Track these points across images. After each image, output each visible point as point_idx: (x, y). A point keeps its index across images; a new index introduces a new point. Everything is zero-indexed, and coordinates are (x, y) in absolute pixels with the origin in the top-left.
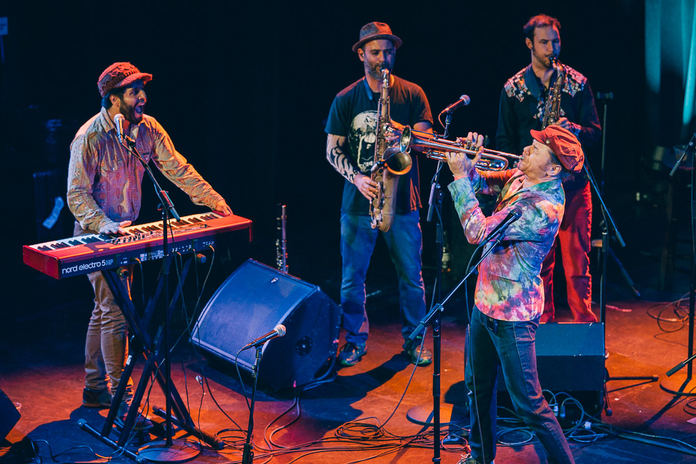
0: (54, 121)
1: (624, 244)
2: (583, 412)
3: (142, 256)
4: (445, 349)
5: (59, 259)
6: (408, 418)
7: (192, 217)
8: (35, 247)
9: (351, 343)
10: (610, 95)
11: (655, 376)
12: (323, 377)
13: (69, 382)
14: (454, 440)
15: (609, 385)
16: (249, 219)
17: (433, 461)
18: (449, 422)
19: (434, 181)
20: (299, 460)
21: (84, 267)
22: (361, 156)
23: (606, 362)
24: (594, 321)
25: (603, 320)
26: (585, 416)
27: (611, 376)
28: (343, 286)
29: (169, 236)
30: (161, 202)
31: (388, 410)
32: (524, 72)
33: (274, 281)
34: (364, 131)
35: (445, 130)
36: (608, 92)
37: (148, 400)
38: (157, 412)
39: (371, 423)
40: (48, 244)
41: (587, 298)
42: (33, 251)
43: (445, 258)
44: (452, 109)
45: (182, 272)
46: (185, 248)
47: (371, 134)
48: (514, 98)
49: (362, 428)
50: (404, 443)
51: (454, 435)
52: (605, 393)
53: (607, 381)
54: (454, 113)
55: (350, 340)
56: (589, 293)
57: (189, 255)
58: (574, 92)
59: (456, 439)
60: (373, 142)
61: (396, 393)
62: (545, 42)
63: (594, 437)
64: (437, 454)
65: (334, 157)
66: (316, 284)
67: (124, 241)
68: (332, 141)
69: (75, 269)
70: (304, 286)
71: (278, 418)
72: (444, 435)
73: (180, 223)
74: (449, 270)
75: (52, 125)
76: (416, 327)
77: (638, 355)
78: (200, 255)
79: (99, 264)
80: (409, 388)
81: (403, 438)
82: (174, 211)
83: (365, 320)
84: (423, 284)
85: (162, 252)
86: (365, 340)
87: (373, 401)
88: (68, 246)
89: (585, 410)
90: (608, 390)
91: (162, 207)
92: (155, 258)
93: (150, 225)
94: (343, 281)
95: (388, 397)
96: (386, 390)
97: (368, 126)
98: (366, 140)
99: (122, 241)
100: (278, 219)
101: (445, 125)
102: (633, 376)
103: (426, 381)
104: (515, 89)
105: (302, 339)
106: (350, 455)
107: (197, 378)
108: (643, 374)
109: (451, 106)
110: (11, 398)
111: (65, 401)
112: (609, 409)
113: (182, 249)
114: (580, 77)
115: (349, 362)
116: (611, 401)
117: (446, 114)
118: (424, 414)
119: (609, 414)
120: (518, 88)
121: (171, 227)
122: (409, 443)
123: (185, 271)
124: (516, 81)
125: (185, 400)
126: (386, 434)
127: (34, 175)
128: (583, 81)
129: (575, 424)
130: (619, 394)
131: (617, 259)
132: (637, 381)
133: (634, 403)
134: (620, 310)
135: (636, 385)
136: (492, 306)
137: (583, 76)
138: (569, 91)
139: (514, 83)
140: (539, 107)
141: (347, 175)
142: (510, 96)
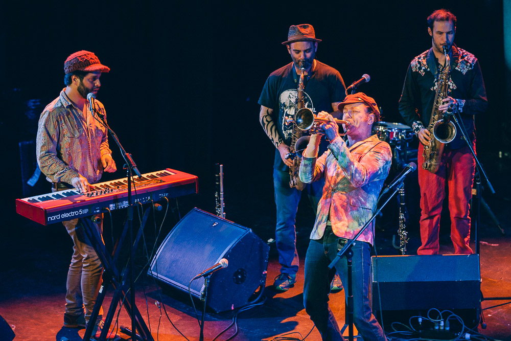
0: (34, 100)
1: (494, 192)
2: (464, 326)
3: (111, 206)
5: (45, 210)
7: (149, 174)
8: (26, 200)
9: (284, 273)
12: (255, 301)
13: (52, 308)
15: (484, 304)
16: (195, 175)
18: (357, 335)
21: (65, 215)
22: (284, 125)
23: (481, 285)
24: (471, 253)
25: (478, 252)
26: (465, 329)
27: (484, 297)
28: (277, 228)
29: (133, 190)
30: (126, 163)
31: (308, 326)
32: (427, 53)
33: (215, 225)
34: (288, 105)
37: (117, 321)
38: (124, 330)
39: (294, 337)
40: (36, 198)
41: (466, 237)
42: (24, 203)
44: (356, 85)
45: (143, 218)
46: (145, 199)
47: (292, 108)
48: (417, 72)
52: (481, 311)
53: (481, 301)
55: (284, 272)
56: (468, 233)
57: (148, 205)
58: (466, 70)
60: (293, 113)
62: (441, 33)
65: (265, 124)
66: (249, 227)
67: (97, 194)
68: (263, 110)
69: (58, 217)
70: (239, 229)
71: (220, 335)
73: (141, 179)
75: (32, 104)
77: (505, 280)
78: (157, 205)
79: (77, 213)
82: (136, 169)
83: (296, 255)
85: (127, 202)
86: (296, 271)
88: (52, 199)
89: (465, 324)
90: (483, 308)
91: (126, 166)
92: (121, 207)
93: (116, 181)
94: (277, 224)
97: (290, 101)
98: (288, 113)
99: (95, 194)
100: (217, 175)
102: (502, 296)
104: (419, 65)
105: (238, 271)
107: (156, 303)
109: (355, 83)
110: (7, 321)
111: (50, 323)
112: (484, 323)
113: (142, 200)
114: (471, 58)
115: (282, 288)
116: (485, 317)
117: (351, 89)
119: (484, 327)
120: (421, 65)
121: (134, 182)
123: (145, 218)
124: (420, 59)
125: (146, 321)
127: (20, 144)
128: (473, 61)
129: (458, 336)
130: (491, 311)
131: (486, 205)
132: (505, 300)
133: (504, 318)
134: (490, 244)
135: (504, 304)
136: (354, 232)
137: (474, 57)
138: (461, 69)
139: (418, 61)
140: (435, 82)
141: (273, 141)
142: (414, 71)
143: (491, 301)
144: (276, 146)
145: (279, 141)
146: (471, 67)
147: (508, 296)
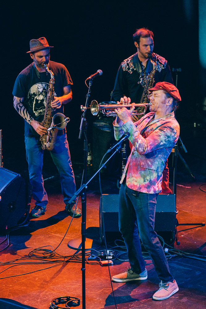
1: (186, 152)
4: (89, 208)
6: (68, 246)
9: (38, 206)
10: (179, 70)
11: (203, 223)
12: (22, 224)
14: (93, 258)
15: (178, 228)
17: (82, 270)
18: (91, 248)
19: (83, 117)
20: (8, 269)
22: (35, 107)
23: (177, 216)
24: (170, 193)
25: (175, 193)
26: (165, 245)
27: (179, 223)
31: (57, 242)
32: (133, 57)
34: (37, 94)
35: (89, 89)
36: (179, 68)
39: (48, 249)
41: (166, 181)
43: (89, 158)
44: (92, 77)
47: (40, 95)
48: (126, 71)
49: (43, 252)
50: (66, 260)
51: (93, 255)
52: (176, 232)
53: (177, 226)
54: (94, 79)
56: (168, 178)
59: (95, 258)
60: (42, 99)
61: (62, 232)
62: (146, 46)
63: (170, 257)
64: (84, 266)
65: (19, 109)
66: (18, 173)
68: (16, 100)
72: (88, 255)
74: (91, 165)
76: (71, 198)
77: (194, 211)
80: (69, 230)
81: (66, 257)
84: (73, 174)
86: (46, 204)
87: (49, 237)
89: (165, 242)
90: (178, 230)
95: (58, 235)
96: (56, 231)
97: (39, 91)
98: (37, 99)
101: (89, 86)
102: (191, 223)
103: (78, 226)
104: (128, 67)
105: (10, 203)
106: (36, 266)
108: (197, 222)
109: (92, 76)
112: (178, 241)
114: (163, 60)
115: (36, 215)
116: (179, 237)
117: (89, 80)
118: (77, 244)
119: (178, 244)
122: (68, 260)
124: (128, 62)
126: (57, 255)
128: (165, 63)
130: (184, 233)
131: (183, 159)
132: (194, 226)
133: (192, 238)
134: (185, 187)
135: (193, 228)
136: (140, 185)
137: (165, 60)
138: (157, 69)
139: (127, 63)
140: (141, 78)
141: (26, 119)
142: (124, 70)
143: (183, 226)
144: (29, 123)
145: (31, 119)
146: (164, 67)
147: (195, 223)
